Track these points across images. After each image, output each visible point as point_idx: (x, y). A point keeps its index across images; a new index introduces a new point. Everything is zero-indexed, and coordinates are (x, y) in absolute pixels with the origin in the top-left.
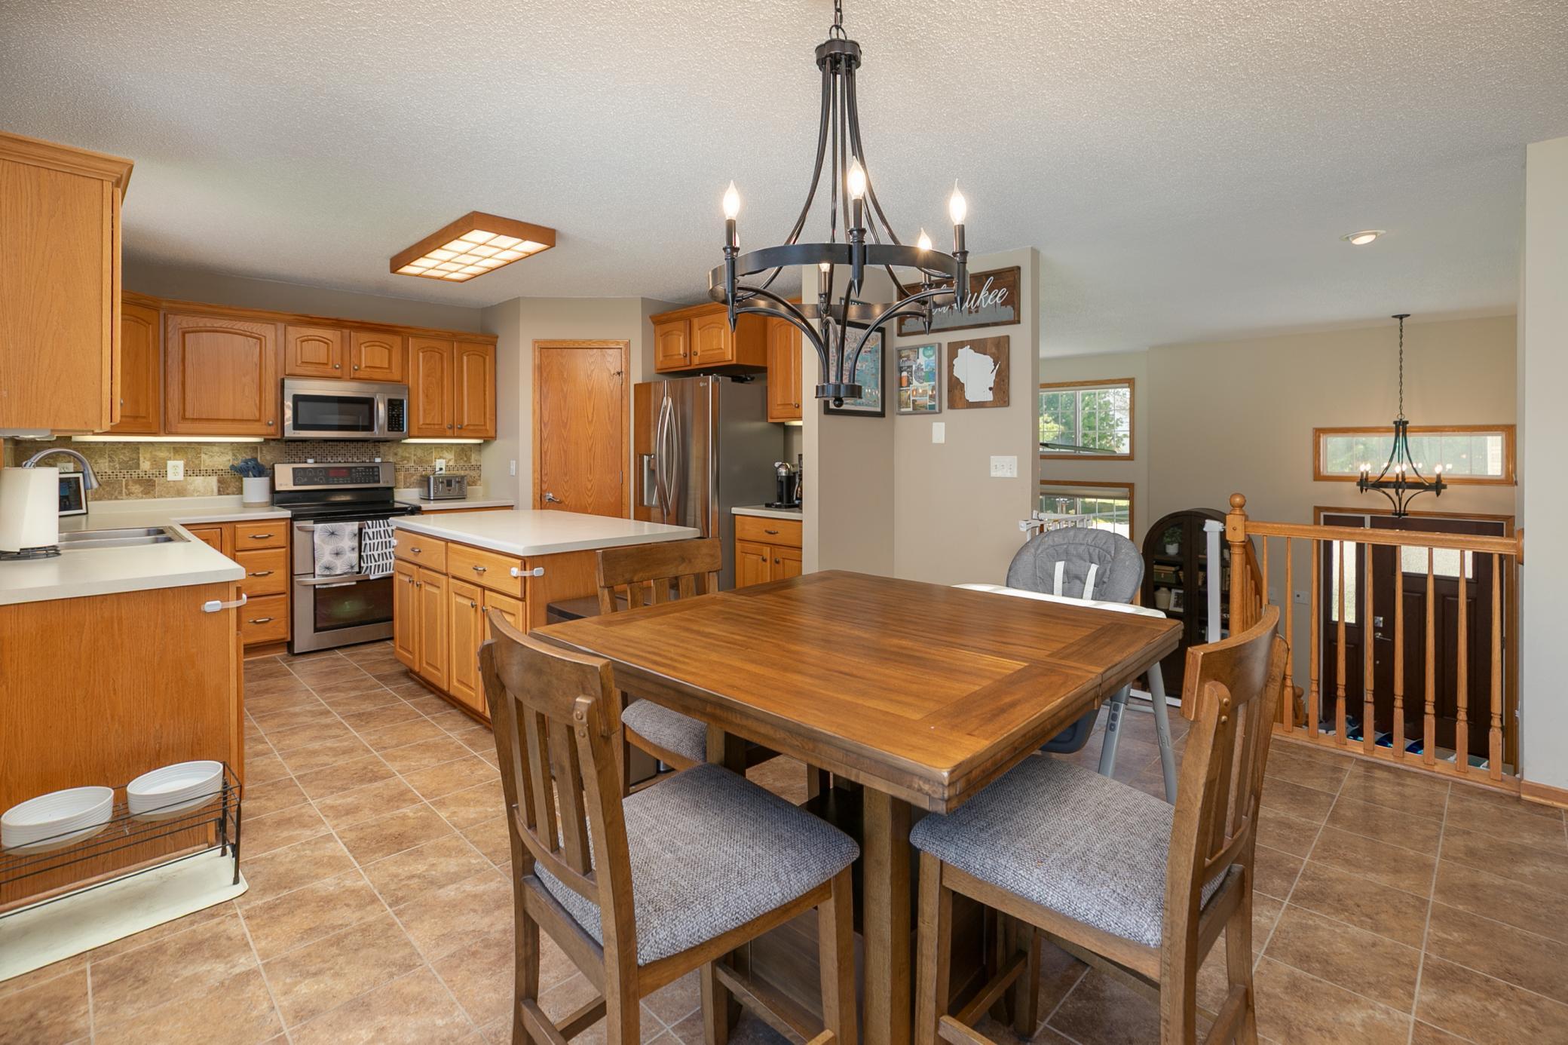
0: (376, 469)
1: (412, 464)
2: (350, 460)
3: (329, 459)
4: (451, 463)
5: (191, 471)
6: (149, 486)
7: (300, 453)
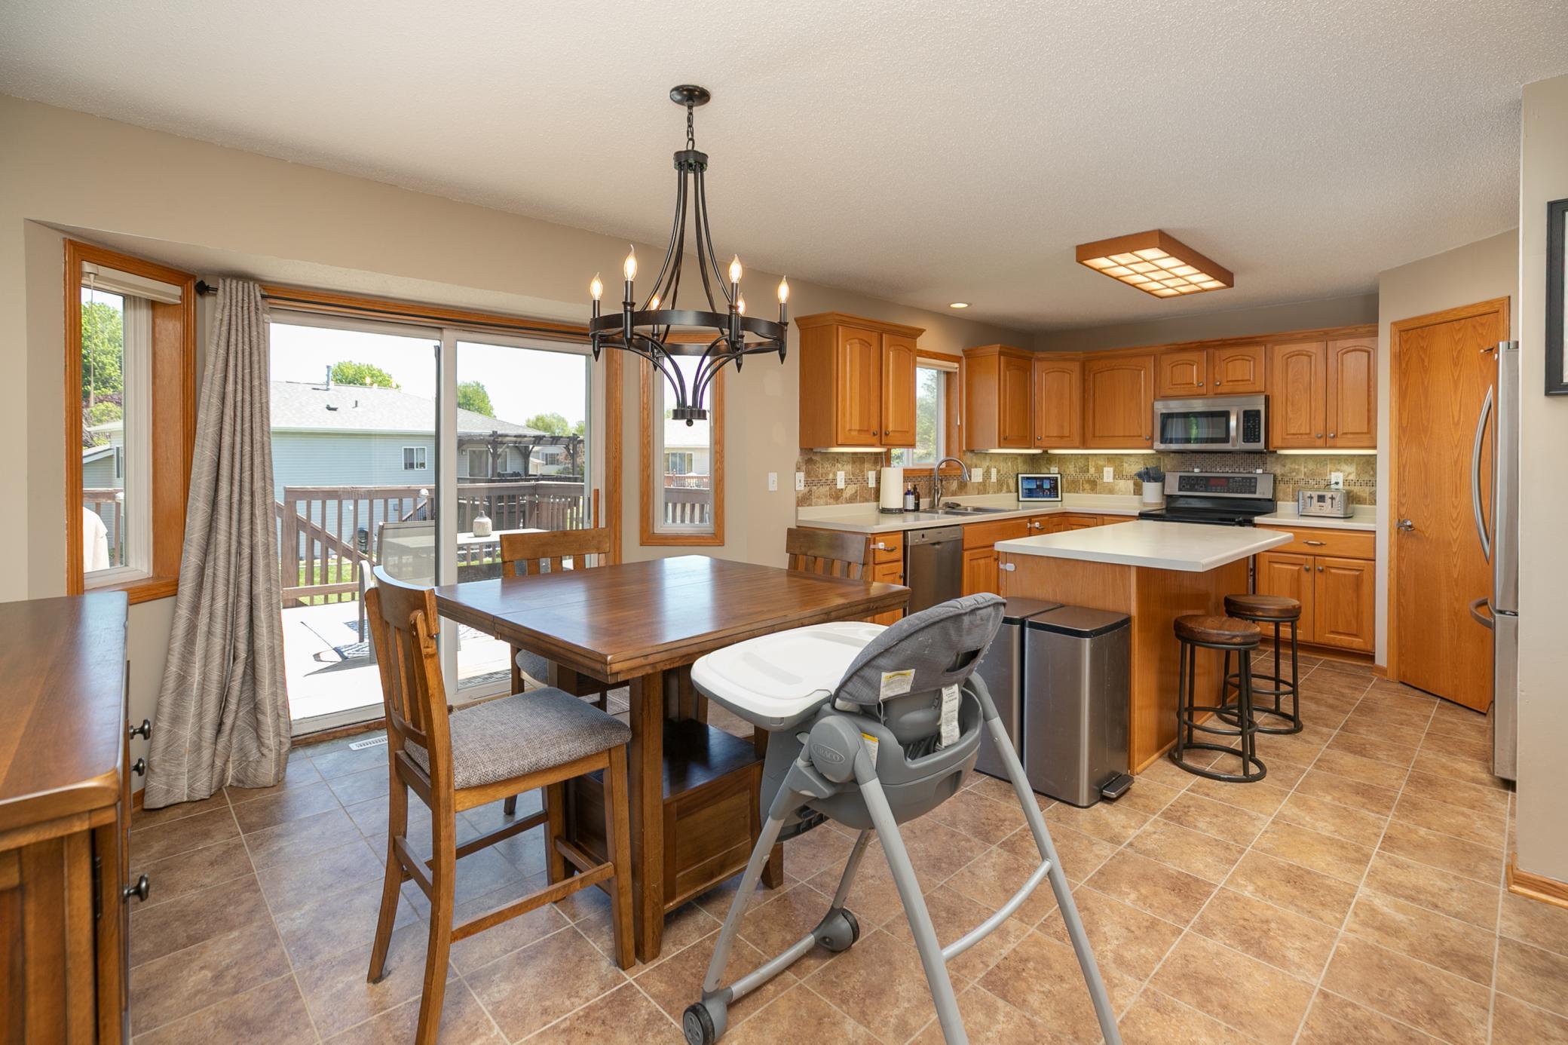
0: (1253, 480)
1: (1303, 477)
2: (1237, 470)
3: (1218, 470)
4: (1351, 477)
5: (1118, 475)
6: (1094, 485)
7: (1193, 464)
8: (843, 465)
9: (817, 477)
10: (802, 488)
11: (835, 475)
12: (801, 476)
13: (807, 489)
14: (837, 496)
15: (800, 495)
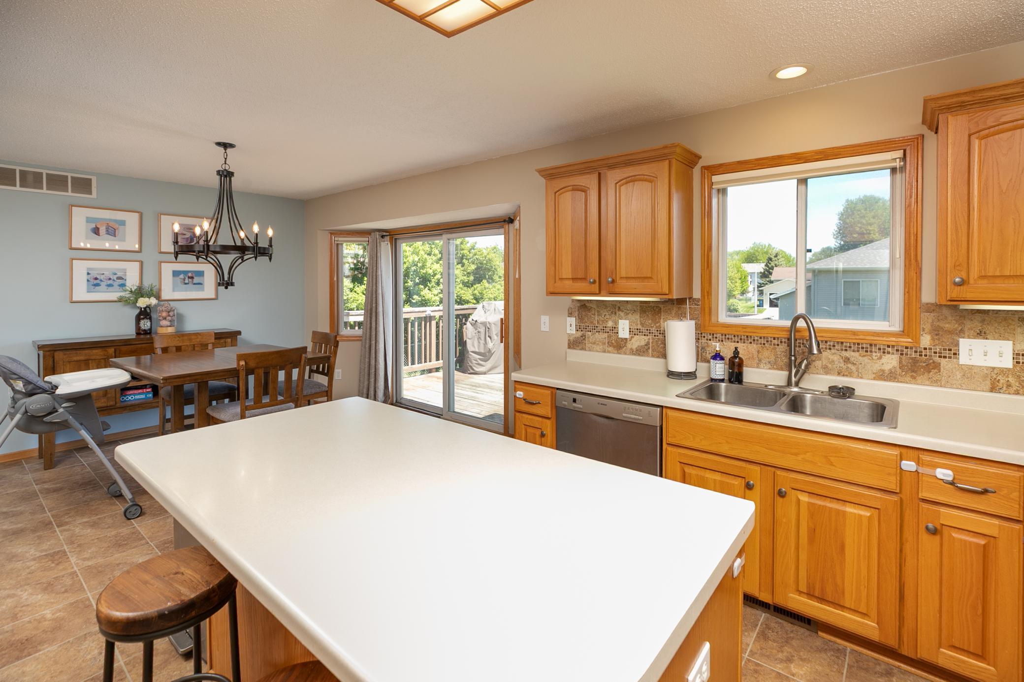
8: (627, 314)
9: (592, 323)
10: (574, 332)
11: (616, 323)
12: (572, 321)
13: (580, 334)
14: (619, 345)
15: (571, 339)
